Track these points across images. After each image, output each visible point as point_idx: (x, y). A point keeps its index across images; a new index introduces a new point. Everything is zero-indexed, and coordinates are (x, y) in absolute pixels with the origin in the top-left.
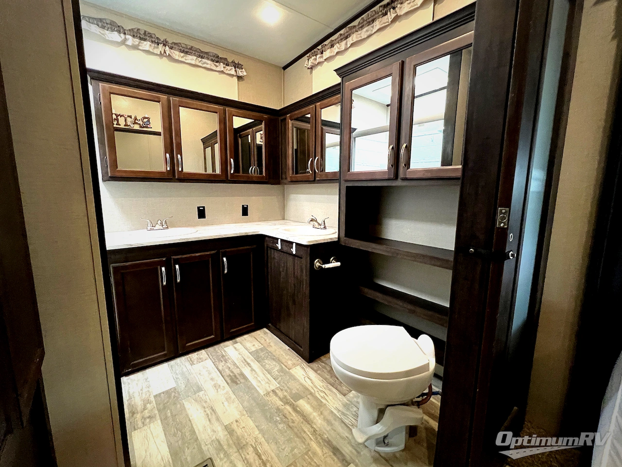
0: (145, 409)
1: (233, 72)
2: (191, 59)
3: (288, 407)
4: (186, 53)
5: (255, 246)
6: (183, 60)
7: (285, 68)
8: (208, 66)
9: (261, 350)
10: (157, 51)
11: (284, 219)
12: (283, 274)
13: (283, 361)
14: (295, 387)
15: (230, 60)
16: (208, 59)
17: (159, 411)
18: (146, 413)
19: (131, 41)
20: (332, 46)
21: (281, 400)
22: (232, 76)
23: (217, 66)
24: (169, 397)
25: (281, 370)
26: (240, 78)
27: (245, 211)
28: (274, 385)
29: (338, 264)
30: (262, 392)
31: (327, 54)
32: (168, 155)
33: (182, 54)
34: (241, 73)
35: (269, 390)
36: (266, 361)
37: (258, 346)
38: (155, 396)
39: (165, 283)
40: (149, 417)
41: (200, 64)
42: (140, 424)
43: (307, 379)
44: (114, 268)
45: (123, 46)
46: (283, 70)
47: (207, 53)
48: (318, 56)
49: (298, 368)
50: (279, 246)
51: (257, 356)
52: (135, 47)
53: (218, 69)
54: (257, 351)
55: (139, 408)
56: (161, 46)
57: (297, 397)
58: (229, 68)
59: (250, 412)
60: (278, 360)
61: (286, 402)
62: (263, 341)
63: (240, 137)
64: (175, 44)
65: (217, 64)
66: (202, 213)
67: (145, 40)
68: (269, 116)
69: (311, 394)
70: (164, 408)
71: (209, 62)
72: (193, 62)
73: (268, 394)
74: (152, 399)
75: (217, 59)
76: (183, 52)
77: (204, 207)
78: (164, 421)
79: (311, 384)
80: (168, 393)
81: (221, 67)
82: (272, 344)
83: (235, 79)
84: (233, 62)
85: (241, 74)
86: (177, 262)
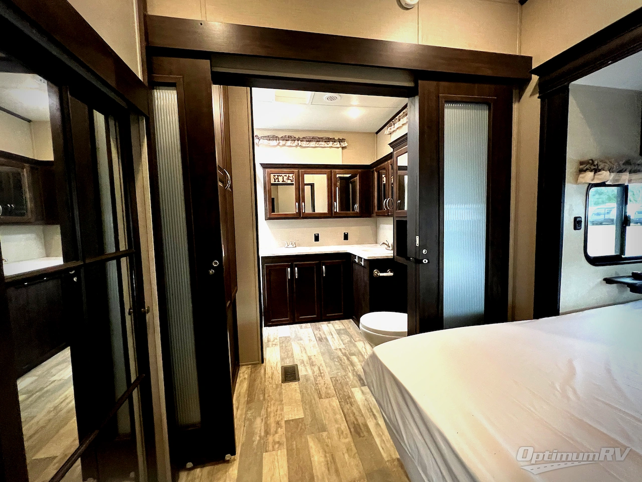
0: (274, 341)
1: (338, 145)
2: (313, 144)
3: (345, 358)
4: (310, 141)
5: (344, 260)
6: (308, 146)
7: (377, 133)
8: (322, 146)
9: (343, 330)
10: (294, 145)
11: (377, 243)
12: (359, 279)
13: (354, 337)
14: (354, 350)
15: (336, 138)
16: (322, 141)
17: (280, 343)
18: (274, 343)
19: (282, 142)
20: (399, 120)
21: (342, 353)
22: (338, 148)
23: (328, 144)
24: (286, 339)
25: (350, 341)
26: (343, 148)
27: (346, 237)
28: (342, 346)
29: (392, 274)
30: (333, 348)
31: (397, 125)
32: (297, 204)
33: (308, 143)
34: (344, 144)
35: (338, 348)
36: (343, 335)
37: (342, 327)
38: (280, 338)
39: (289, 278)
40: (275, 344)
41: (318, 146)
42: (271, 346)
43: (363, 348)
44: (266, 266)
45: (278, 146)
46: (376, 135)
47: (322, 138)
48: (392, 127)
49: (362, 343)
50: (357, 260)
51: (339, 332)
52: (284, 145)
53: (329, 146)
54: (340, 330)
55: (272, 340)
56: (296, 141)
57: (353, 354)
58: (335, 143)
59: (323, 354)
60: (351, 337)
61: (345, 355)
62: (346, 326)
63: (351, 183)
64: (304, 138)
65: (328, 143)
66: (317, 238)
67: (288, 140)
68: (362, 170)
69: (362, 355)
70: (282, 343)
71: (323, 143)
72: (314, 146)
73: (336, 349)
74: (278, 338)
75: (328, 140)
76: (308, 141)
77: (318, 234)
78: (281, 347)
79: (365, 351)
80: (286, 338)
81: (331, 144)
82: (351, 328)
83: (340, 149)
84: (339, 139)
85: (344, 146)
86: (296, 266)
